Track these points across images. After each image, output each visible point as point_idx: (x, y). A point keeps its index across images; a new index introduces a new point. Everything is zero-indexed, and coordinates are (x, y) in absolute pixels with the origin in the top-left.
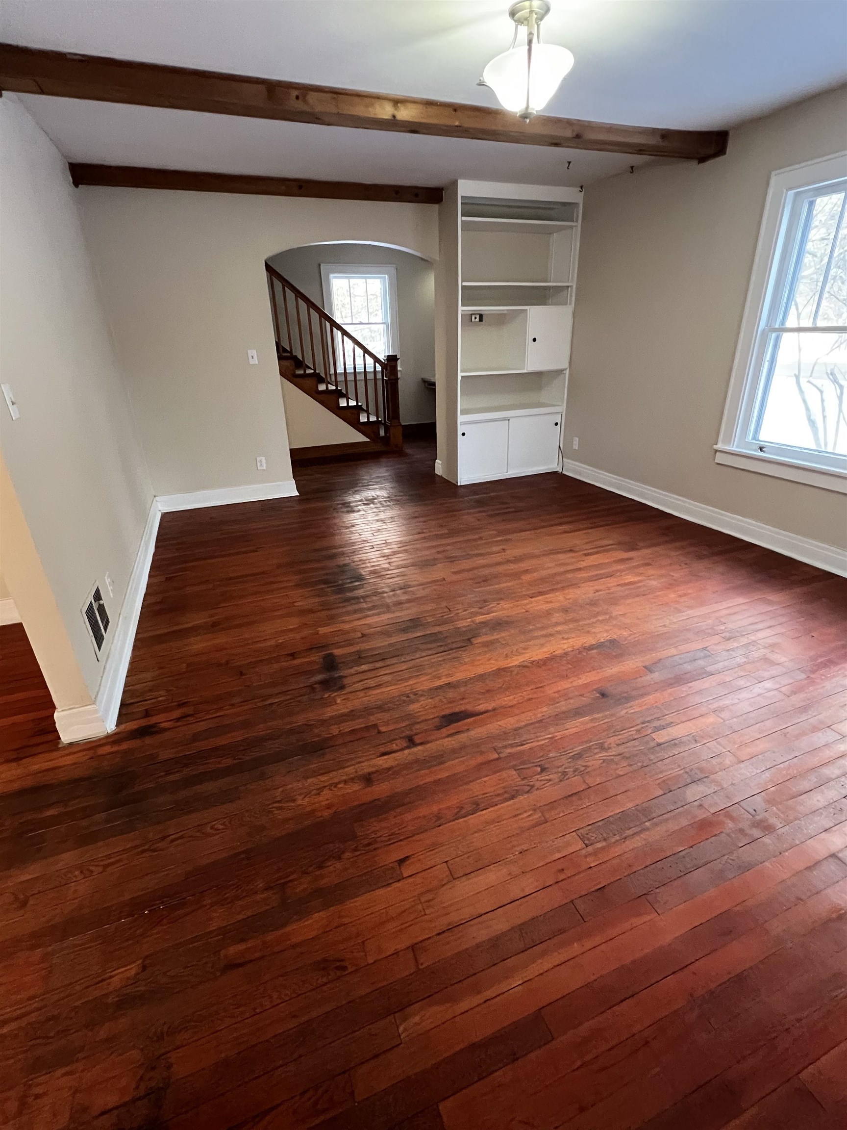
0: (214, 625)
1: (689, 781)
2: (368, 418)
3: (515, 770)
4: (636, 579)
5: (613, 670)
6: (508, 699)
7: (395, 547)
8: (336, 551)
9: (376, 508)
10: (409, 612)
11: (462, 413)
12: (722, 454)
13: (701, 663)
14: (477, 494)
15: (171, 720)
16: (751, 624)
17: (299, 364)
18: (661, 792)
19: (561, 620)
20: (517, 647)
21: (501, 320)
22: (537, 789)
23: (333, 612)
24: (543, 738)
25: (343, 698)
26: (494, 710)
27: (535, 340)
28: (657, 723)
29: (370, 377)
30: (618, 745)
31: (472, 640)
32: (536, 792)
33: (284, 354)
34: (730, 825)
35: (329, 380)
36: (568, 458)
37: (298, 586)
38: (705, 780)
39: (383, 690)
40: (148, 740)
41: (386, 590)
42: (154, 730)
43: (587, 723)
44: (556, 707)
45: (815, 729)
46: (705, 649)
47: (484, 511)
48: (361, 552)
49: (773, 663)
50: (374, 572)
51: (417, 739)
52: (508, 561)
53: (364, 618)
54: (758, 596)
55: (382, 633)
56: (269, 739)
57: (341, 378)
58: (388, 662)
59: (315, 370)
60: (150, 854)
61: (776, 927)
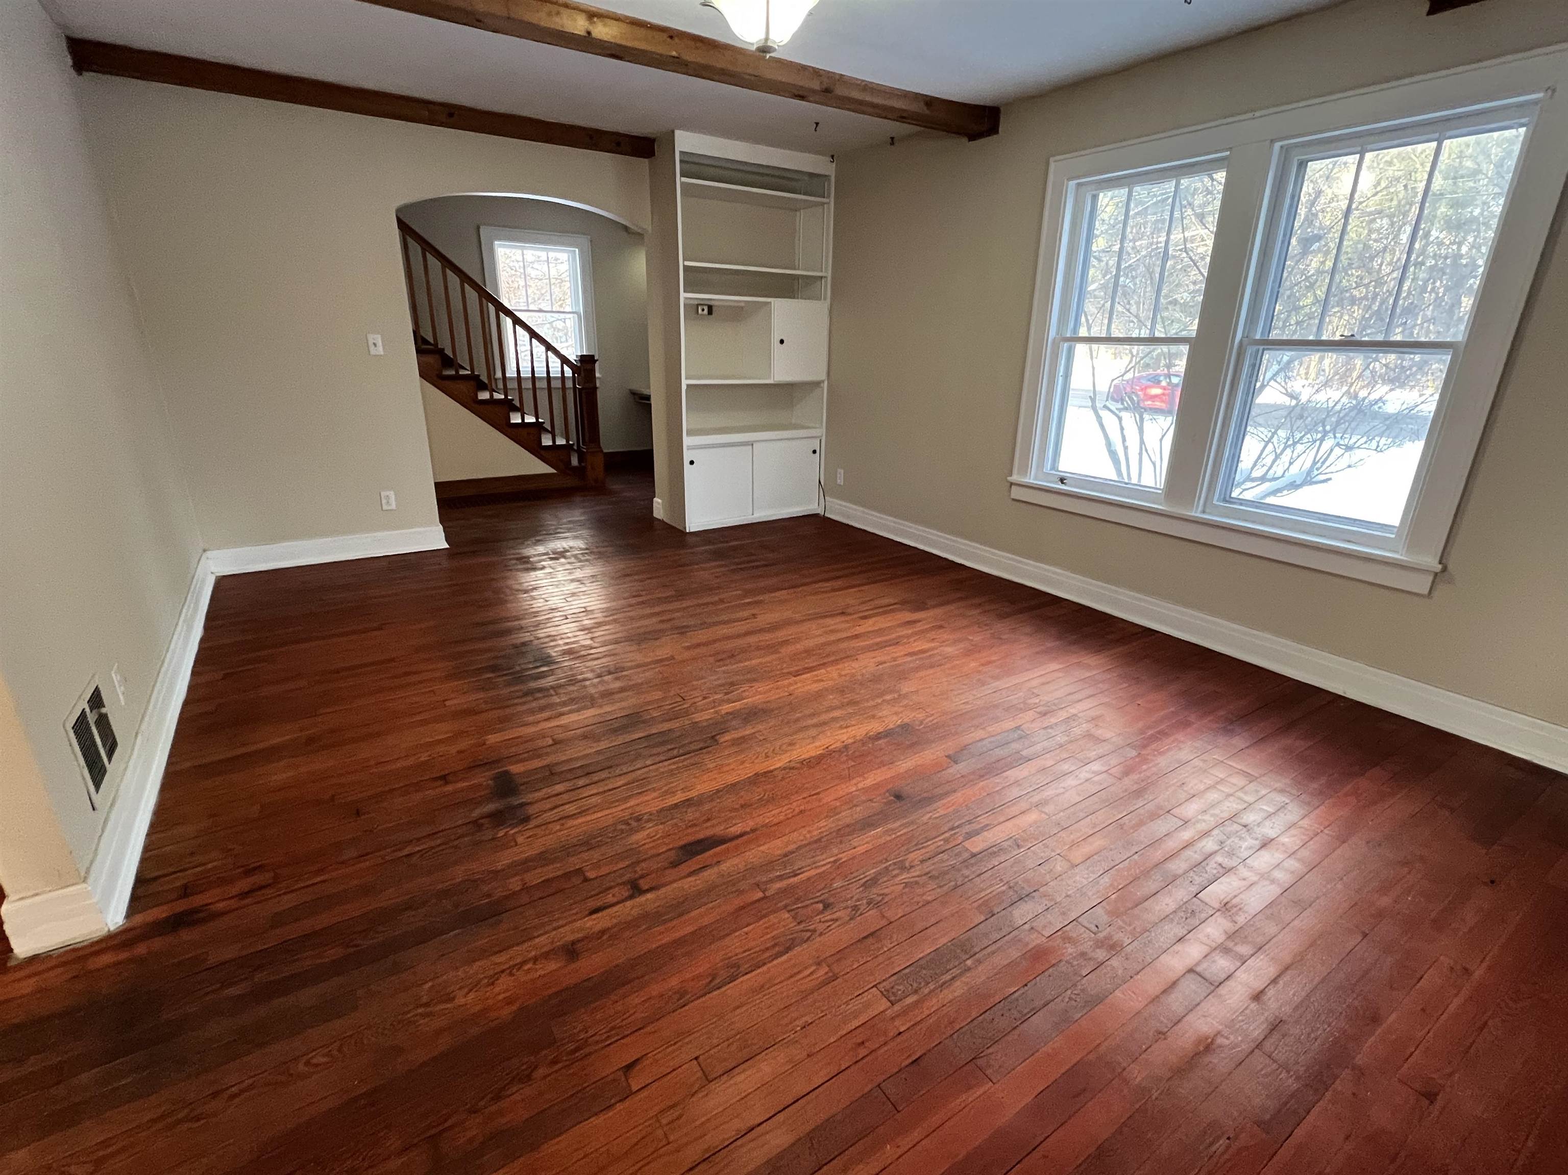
0: (310, 740)
1: (1015, 898)
2: (554, 441)
3: (789, 911)
4: (926, 646)
5: (906, 764)
6: (772, 815)
7: (599, 616)
8: (509, 624)
9: (569, 563)
10: (624, 704)
11: (688, 434)
12: (1018, 488)
13: (1015, 746)
14: (714, 544)
15: (232, 898)
16: (1070, 694)
17: (449, 362)
18: (983, 918)
19: (836, 703)
20: (779, 743)
21: (737, 314)
22: (821, 934)
23: (508, 711)
24: (825, 861)
25: (528, 835)
26: (753, 831)
27: (782, 342)
28: (967, 828)
29: (556, 384)
30: (922, 861)
31: (718, 737)
32: (818, 939)
33: (424, 347)
34: (1071, 949)
35: (494, 387)
36: (831, 496)
37: (449, 677)
38: (1034, 894)
39: (589, 818)
40: (186, 935)
41: (589, 675)
42: (201, 915)
43: (880, 837)
44: (839, 820)
45: (1154, 816)
46: (1018, 728)
47: (725, 566)
48: (549, 625)
49: (1099, 740)
50: (569, 652)
51: (644, 884)
52: (761, 631)
53: (556, 717)
54: (1074, 659)
55: (585, 737)
56: (406, 909)
57: (512, 385)
58: (595, 777)
59: (472, 370)
60: (189, 1125)
61: (1137, 1074)
